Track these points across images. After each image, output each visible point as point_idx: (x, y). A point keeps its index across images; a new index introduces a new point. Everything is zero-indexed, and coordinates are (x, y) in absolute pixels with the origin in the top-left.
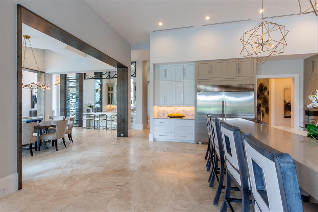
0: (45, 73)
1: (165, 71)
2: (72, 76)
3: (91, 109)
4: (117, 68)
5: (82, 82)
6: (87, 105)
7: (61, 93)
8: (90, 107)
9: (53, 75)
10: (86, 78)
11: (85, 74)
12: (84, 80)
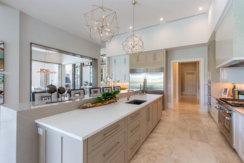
0: (61, 64)
1: (115, 60)
2: (78, 65)
3: (87, 84)
4: (92, 60)
5: (82, 68)
6: (85, 82)
7: (72, 75)
8: (87, 83)
9: (66, 65)
10: (84, 65)
11: (83, 63)
12: (83, 67)
